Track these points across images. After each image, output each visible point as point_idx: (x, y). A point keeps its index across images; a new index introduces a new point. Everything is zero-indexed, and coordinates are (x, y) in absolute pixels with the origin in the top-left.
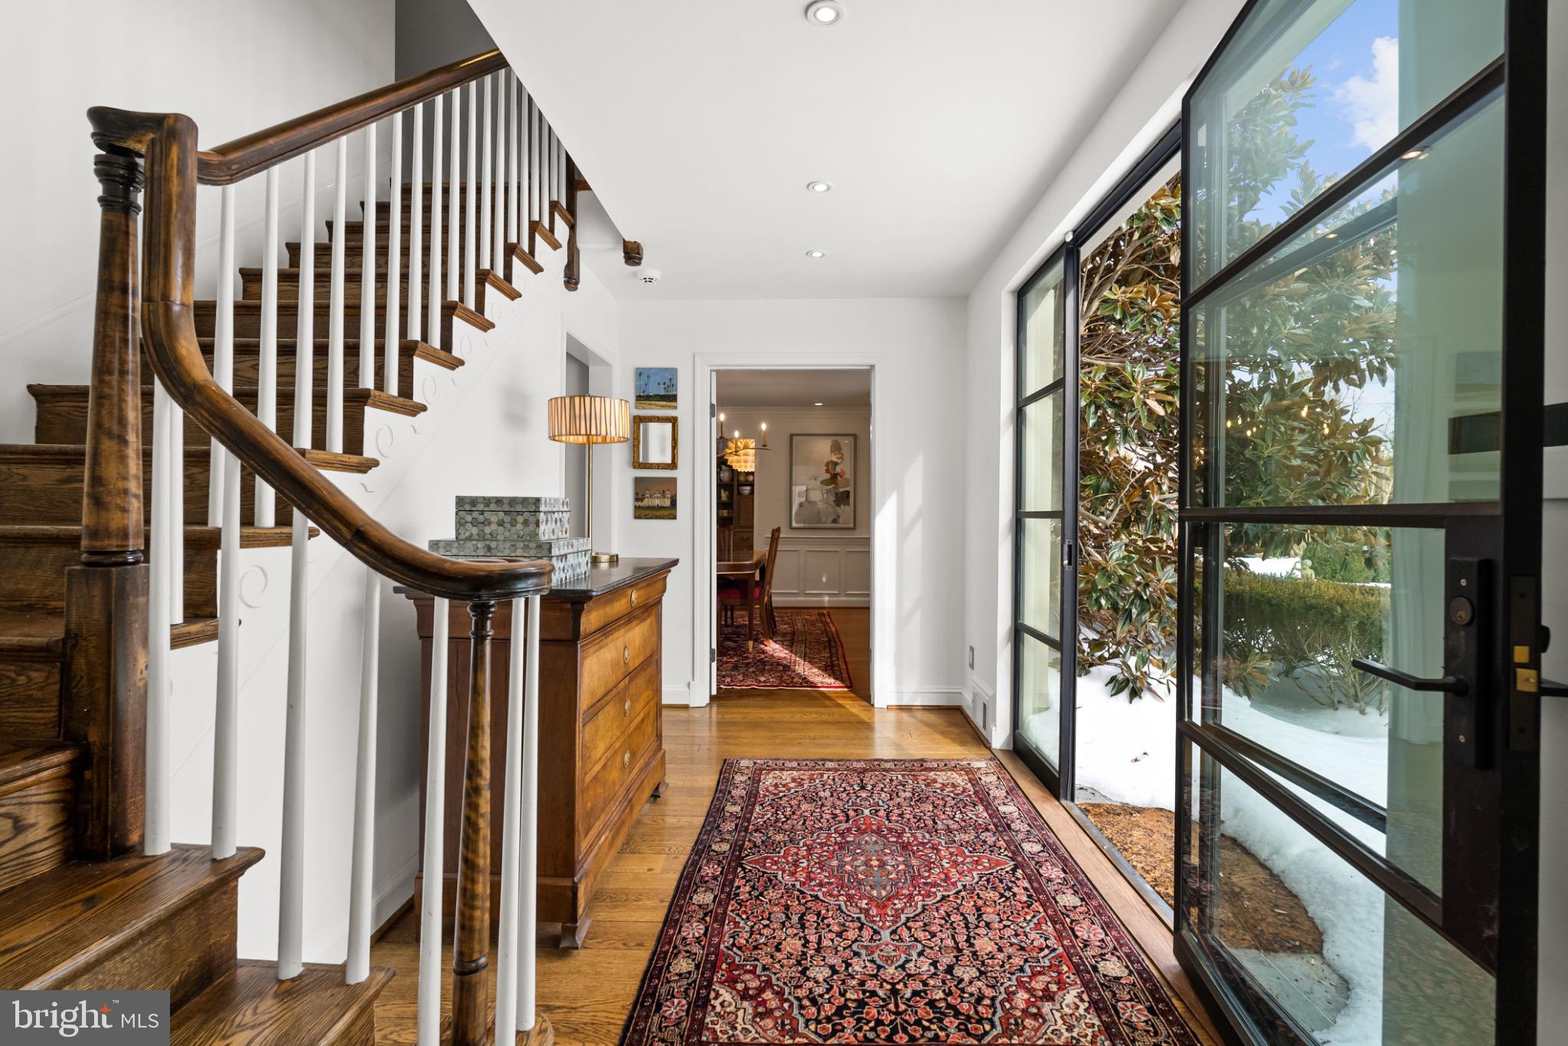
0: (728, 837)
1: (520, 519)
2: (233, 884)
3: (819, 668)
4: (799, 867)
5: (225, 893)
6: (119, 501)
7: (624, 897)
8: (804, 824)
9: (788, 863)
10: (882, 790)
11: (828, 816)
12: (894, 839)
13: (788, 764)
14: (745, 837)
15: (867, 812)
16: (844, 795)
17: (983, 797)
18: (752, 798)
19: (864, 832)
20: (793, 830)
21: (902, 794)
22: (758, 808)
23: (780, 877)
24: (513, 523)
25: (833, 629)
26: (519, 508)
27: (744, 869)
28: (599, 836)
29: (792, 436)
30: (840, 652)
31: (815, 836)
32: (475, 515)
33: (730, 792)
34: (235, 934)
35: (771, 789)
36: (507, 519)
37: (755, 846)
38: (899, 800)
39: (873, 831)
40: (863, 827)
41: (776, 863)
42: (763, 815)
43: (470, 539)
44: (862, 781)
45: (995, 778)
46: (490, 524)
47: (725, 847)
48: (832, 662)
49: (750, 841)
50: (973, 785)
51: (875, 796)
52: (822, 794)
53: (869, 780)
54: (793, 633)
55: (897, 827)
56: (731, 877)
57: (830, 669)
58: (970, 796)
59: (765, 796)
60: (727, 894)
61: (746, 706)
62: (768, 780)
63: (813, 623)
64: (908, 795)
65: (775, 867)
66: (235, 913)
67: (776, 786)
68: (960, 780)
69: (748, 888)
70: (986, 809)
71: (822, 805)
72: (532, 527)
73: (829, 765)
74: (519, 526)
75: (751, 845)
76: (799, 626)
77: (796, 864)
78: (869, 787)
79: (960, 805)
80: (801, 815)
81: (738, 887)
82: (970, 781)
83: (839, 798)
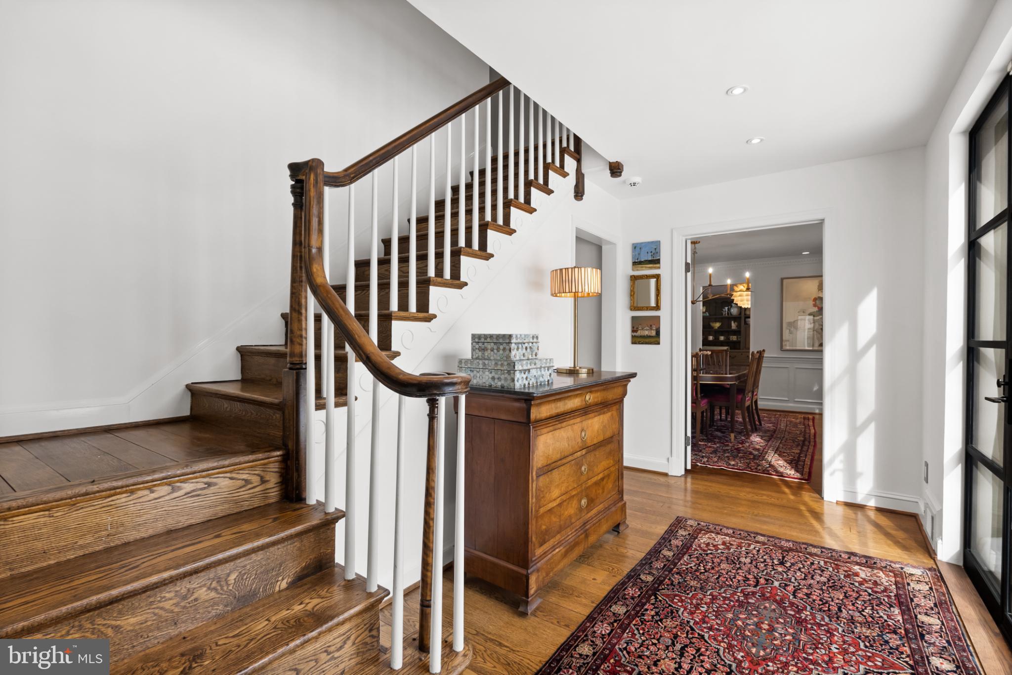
0: (655, 572)
1: (501, 347)
2: (333, 526)
3: (786, 461)
4: (699, 609)
5: (328, 529)
6: (298, 340)
7: (571, 592)
8: (717, 578)
9: (691, 604)
10: (799, 569)
11: (741, 578)
12: (793, 613)
13: (725, 531)
14: (667, 575)
15: (776, 584)
16: (762, 565)
17: (904, 602)
18: (686, 548)
19: (767, 599)
20: (707, 580)
21: (817, 578)
22: (686, 558)
23: (680, 613)
24: (498, 350)
25: (813, 431)
26: (501, 341)
27: (656, 598)
28: (553, 548)
29: (782, 280)
30: (811, 450)
31: (723, 590)
32: (480, 344)
33: (670, 541)
34: (334, 550)
35: (702, 545)
36: (495, 347)
37: (672, 584)
38: (812, 581)
39: (775, 601)
40: (768, 595)
41: (682, 601)
42: (688, 564)
43: (477, 358)
44: (783, 557)
45: (927, 588)
46: (487, 350)
47: (650, 579)
48: (799, 457)
49: (669, 579)
50: (897, 588)
51: (790, 574)
52: (743, 560)
53: (790, 559)
54: (775, 431)
55: (801, 604)
56: (644, 601)
57: (795, 463)
58: (889, 597)
59: (696, 550)
60: (637, 612)
61: (711, 481)
62: (704, 539)
63: (796, 425)
64: (823, 579)
65: (680, 604)
66: (334, 540)
67: (708, 545)
68: (885, 579)
69: (653, 613)
70: (903, 613)
71: (739, 568)
72: (507, 352)
73: (760, 538)
74: (501, 352)
75: (669, 583)
76: (783, 426)
77: (697, 607)
78: (788, 565)
79: (875, 603)
80: (718, 572)
81: (647, 610)
82: (896, 583)
83: (756, 567)
